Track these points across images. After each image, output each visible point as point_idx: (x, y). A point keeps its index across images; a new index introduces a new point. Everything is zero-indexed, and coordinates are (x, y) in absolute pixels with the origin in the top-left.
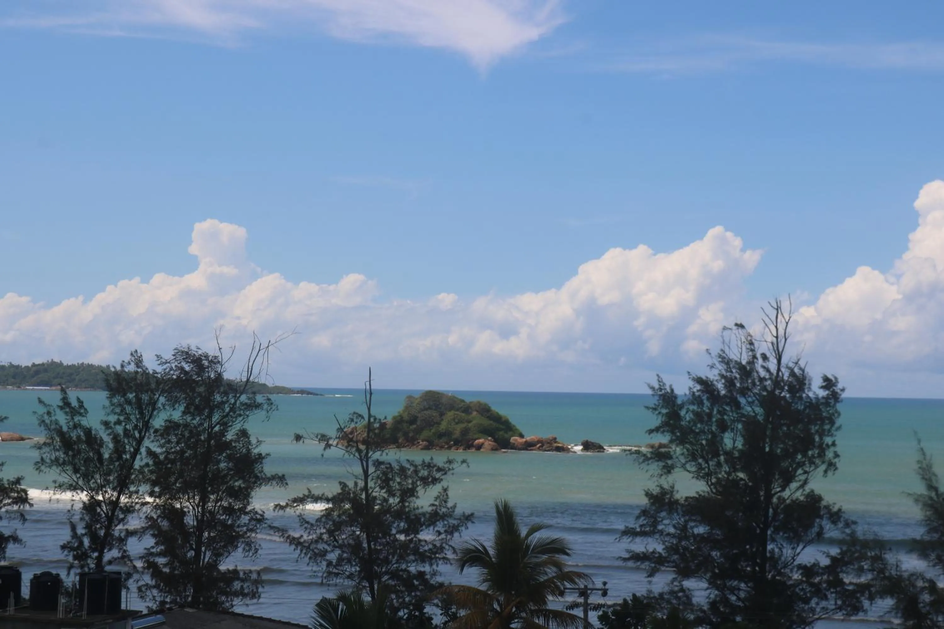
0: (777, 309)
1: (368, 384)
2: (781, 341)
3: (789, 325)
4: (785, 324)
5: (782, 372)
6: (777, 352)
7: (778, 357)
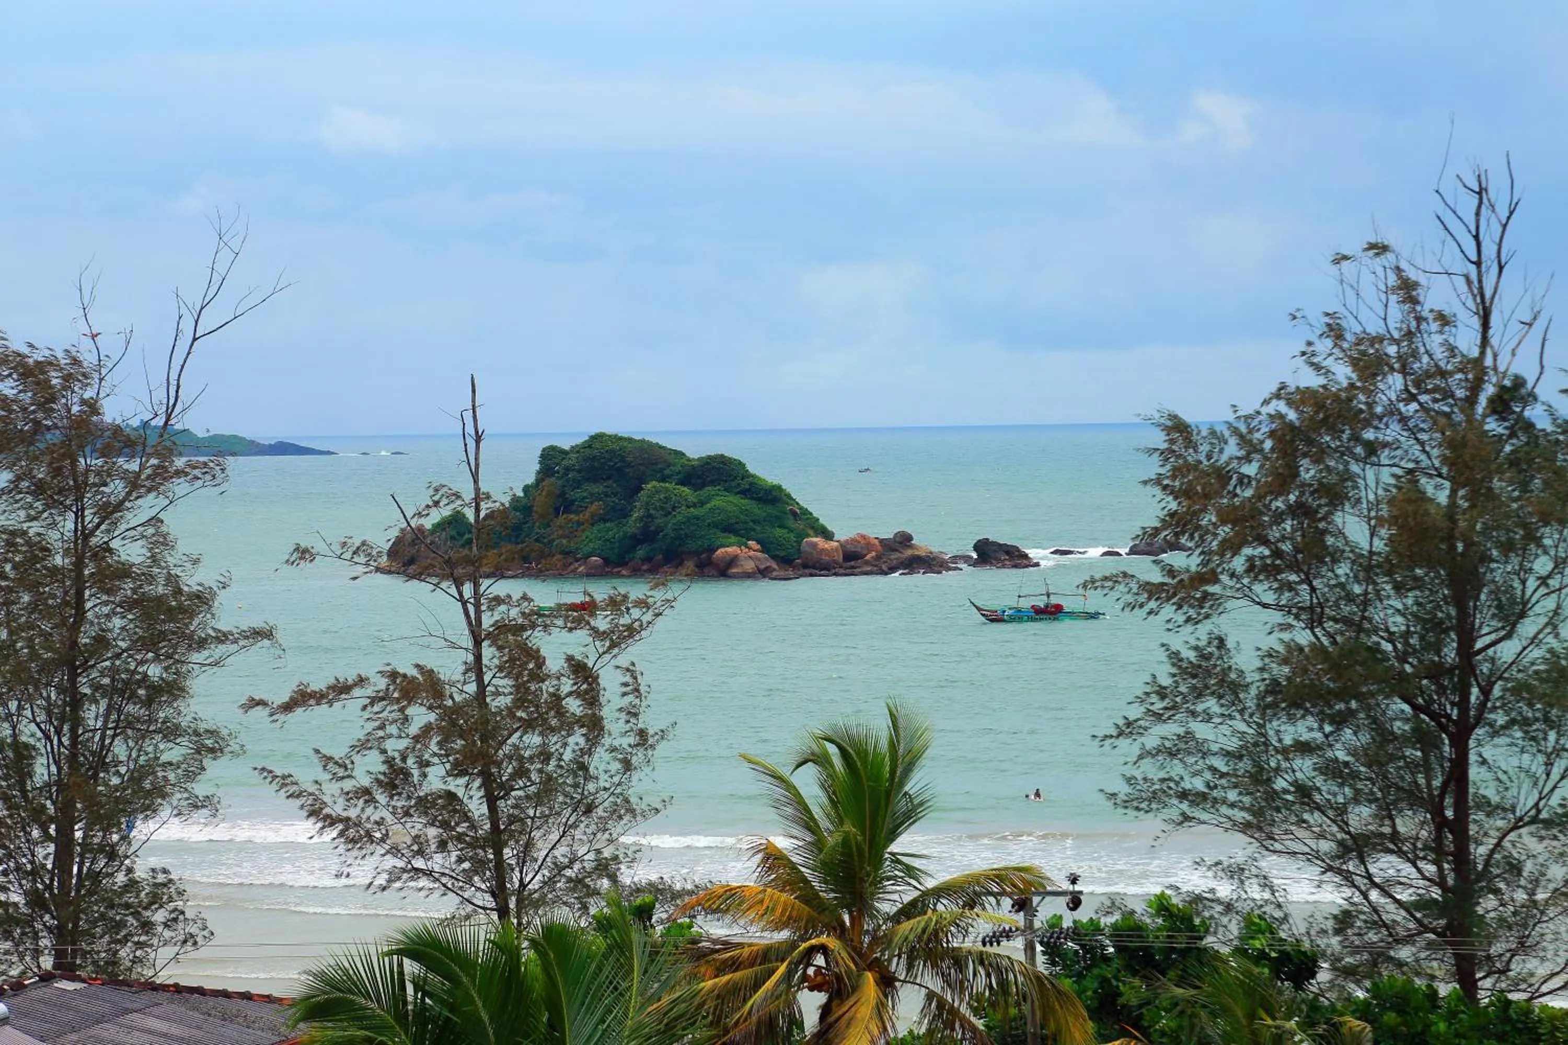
0: (1480, 193)
1: (468, 416)
2: (1488, 268)
3: (1507, 233)
4: (1500, 229)
5: (1492, 347)
6: (1478, 300)
7: (1481, 312)
